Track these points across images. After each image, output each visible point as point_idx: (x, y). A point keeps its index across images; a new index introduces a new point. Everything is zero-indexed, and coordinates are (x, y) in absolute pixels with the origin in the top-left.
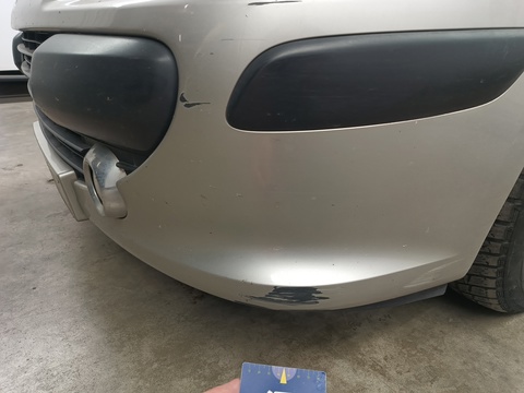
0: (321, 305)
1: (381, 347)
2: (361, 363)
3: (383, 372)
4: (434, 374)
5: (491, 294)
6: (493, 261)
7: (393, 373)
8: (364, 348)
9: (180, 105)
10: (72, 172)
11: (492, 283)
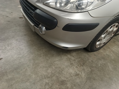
0: (68, 49)
1: (74, 54)
2: (71, 55)
3: (74, 57)
4: (80, 58)
5: (89, 49)
6: (90, 46)
7: (75, 57)
8: (72, 54)
9: (57, 26)
10: (34, 25)
11: (89, 48)
